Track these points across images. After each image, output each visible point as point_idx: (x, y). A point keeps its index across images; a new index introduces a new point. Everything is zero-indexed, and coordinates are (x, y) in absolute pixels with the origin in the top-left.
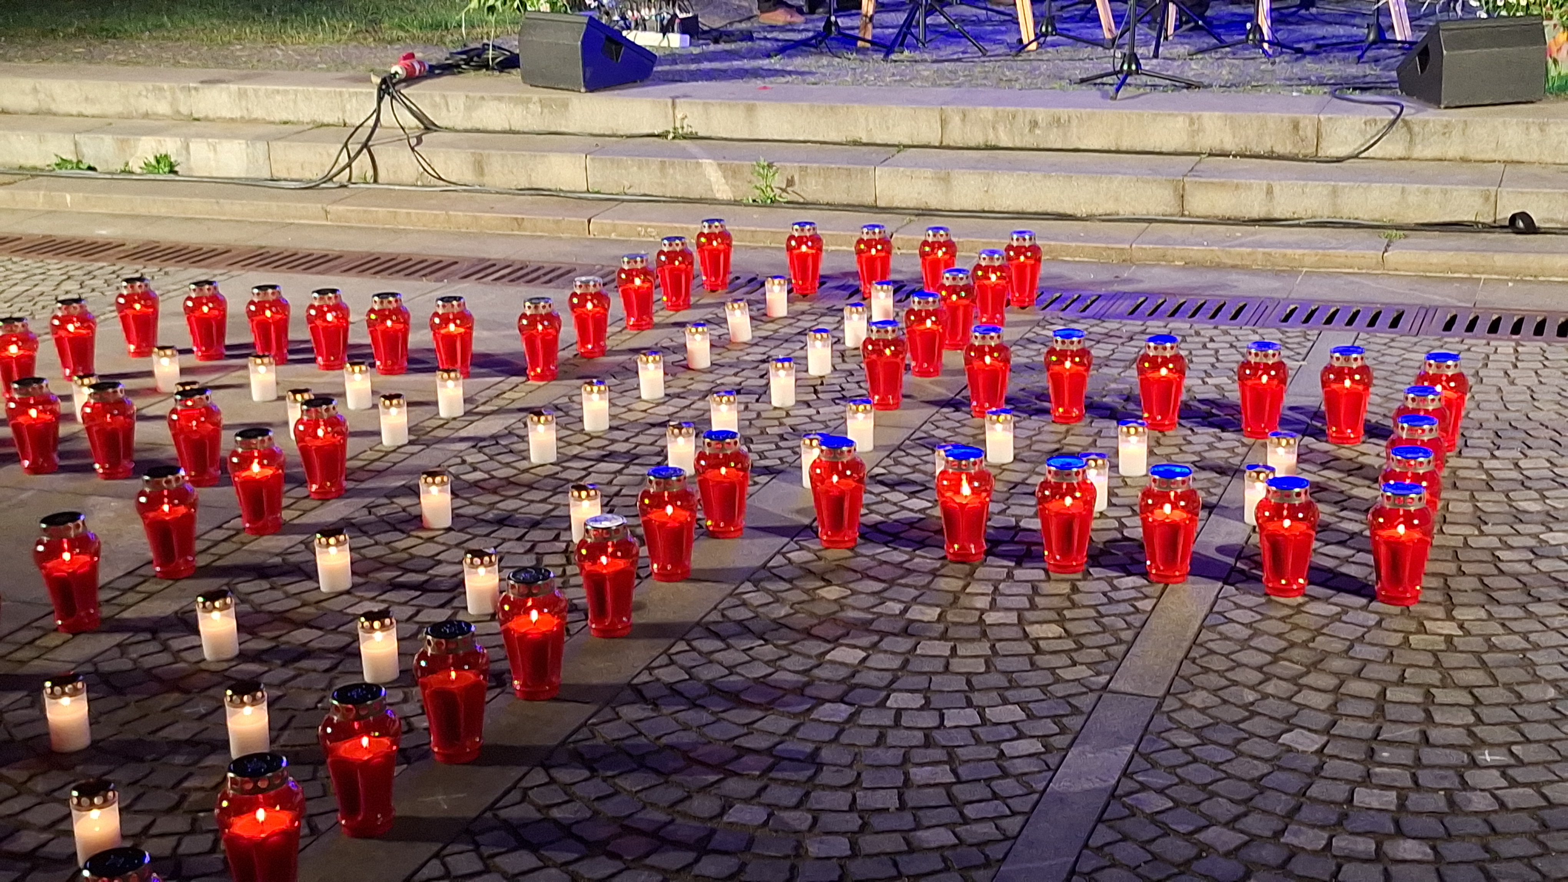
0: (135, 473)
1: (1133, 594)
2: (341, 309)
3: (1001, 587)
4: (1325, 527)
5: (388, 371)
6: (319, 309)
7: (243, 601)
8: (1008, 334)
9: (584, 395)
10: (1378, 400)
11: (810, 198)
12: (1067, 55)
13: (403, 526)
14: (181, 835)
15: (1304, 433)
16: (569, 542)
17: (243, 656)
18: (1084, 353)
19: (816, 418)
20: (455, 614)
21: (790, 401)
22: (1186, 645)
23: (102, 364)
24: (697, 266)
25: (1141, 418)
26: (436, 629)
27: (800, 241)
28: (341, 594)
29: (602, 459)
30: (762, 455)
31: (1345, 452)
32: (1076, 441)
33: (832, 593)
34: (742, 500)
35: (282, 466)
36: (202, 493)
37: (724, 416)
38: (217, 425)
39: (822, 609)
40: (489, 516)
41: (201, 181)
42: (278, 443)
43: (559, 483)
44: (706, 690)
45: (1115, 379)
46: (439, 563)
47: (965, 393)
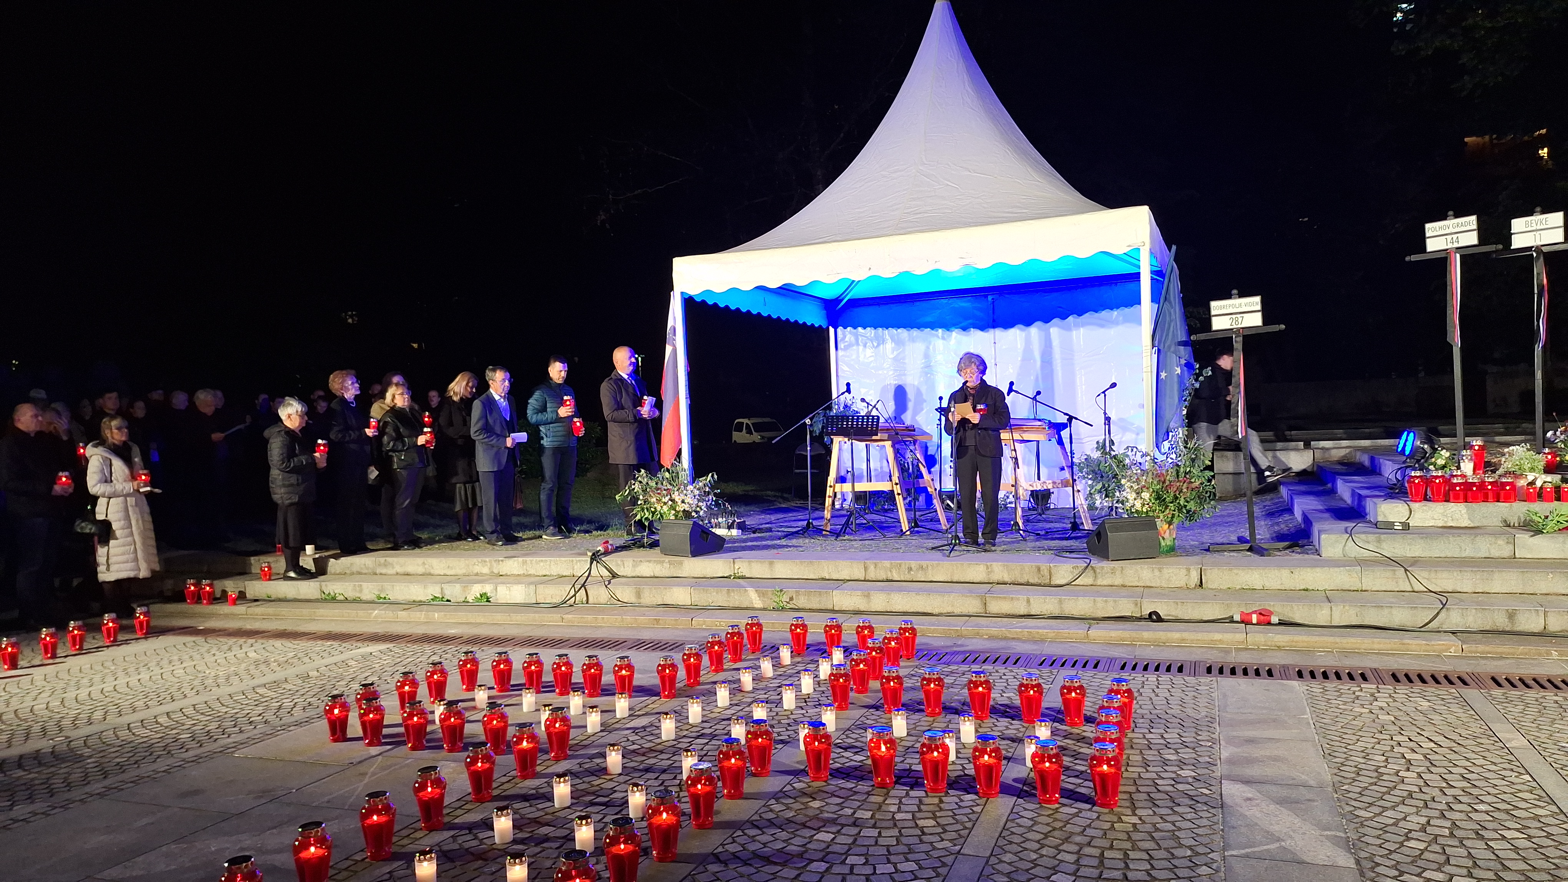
0: (465, 748)
1: (971, 803)
2: (569, 664)
3: (903, 800)
4: (1068, 768)
5: (590, 695)
6: (558, 664)
7: (516, 812)
8: (902, 671)
9: (689, 704)
10: (1090, 704)
11: (802, 606)
12: (923, 537)
13: (597, 773)
15: (1054, 720)
16: (681, 780)
17: (515, 841)
18: (940, 680)
19: (806, 714)
20: (624, 816)
21: (793, 706)
22: (999, 830)
23: (449, 696)
24: (746, 639)
25: (971, 713)
26: (616, 822)
27: (797, 626)
28: (565, 808)
29: (698, 737)
30: (779, 734)
31: (1075, 730)
32: (938, 725)
33: (816, 804)
34: (769, 756)
35: (538, 742)
36: (499, 759)
37: (760, 713)
38: (506, 722)
39: (811, 813)
40: (641, 767)
41: (502, 605)
42: (536, 731)
43: (676, 750)
44: (752, 856)
45: (957, 693)
46: (615, 791)
47: (882, 701)
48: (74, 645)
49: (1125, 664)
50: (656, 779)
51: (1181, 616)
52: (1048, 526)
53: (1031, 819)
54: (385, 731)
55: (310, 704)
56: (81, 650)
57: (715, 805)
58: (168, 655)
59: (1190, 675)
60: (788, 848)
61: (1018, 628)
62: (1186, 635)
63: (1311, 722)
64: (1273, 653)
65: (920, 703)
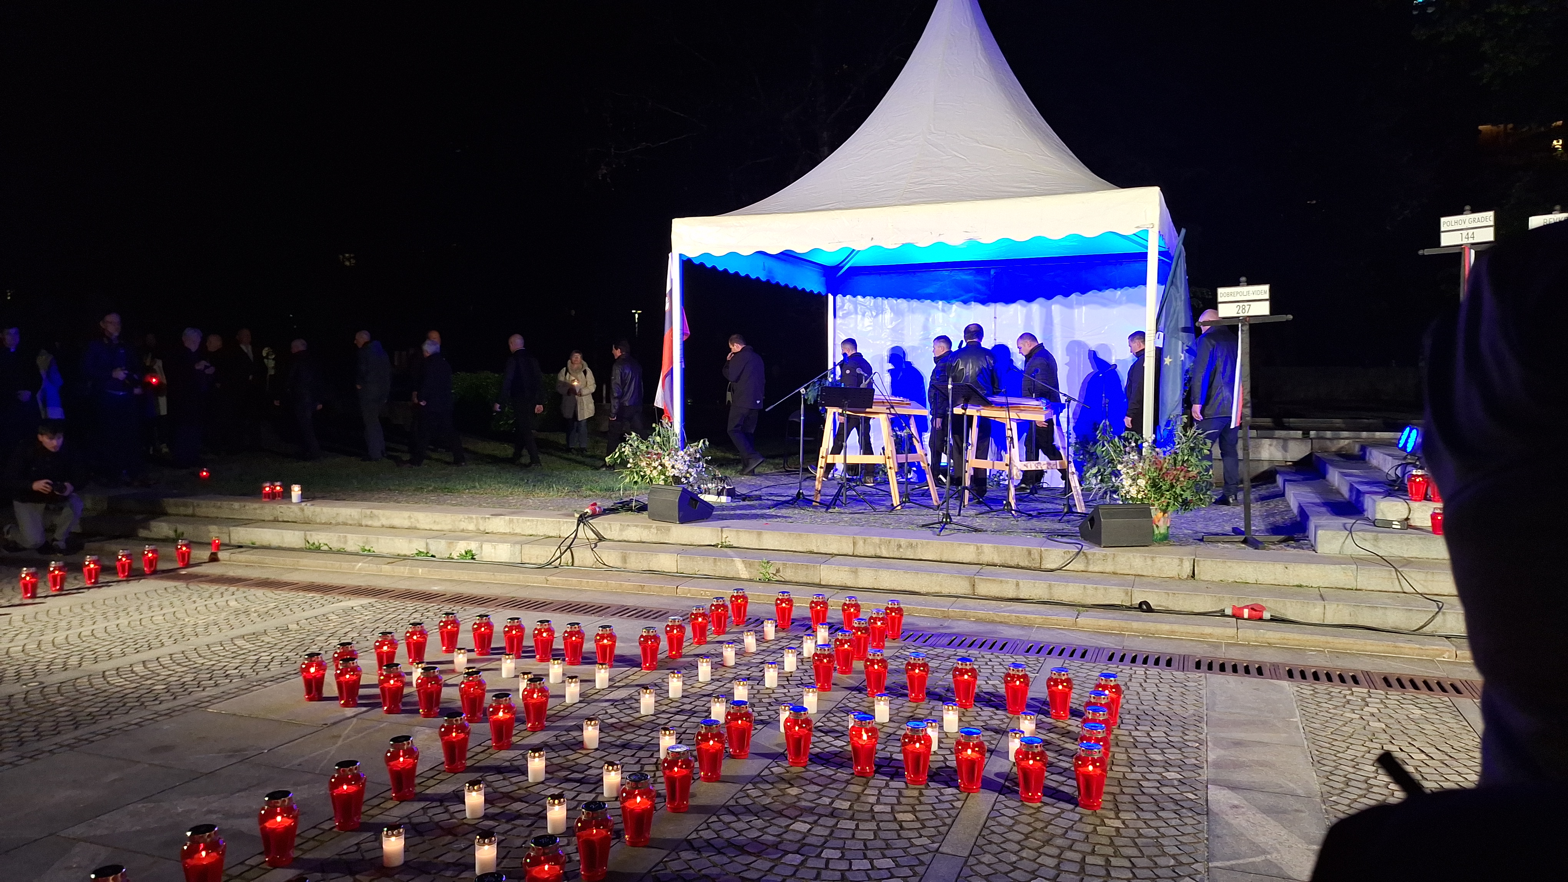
0: (440, 715)
1: (952, 797)
2: (550, 631)
3: (882, 791)
5: (572, 663)
6: (540, 630)
7: (488, 786)
8: (887, 653)
9: (670, 679)
10: (1077, 697)
11: (788, 579)
12: (915, 513)
13: (573, 747)
15: (1039, 713)
16: (658, 759)
17: (486, 816)
18: (925, 665)
19: (788, 694)
20: (597, 797)
21: (775, 685)
23: (428, 658)
24: (730, 612)
25: (954, 701)
27: (782, 601)
28: (539, 784)
29: (677, 713)
30: (759, 714)
31: (1060, 724)
32: (921, 712)
33: (794, 791)
34: (749, 738)
35: (514, 714)
36: (473, 726)
37: (741, 692)
38: (483, 690)
39: (789, 800)
40: (618, 743)
41: (487, 563)
42: (513, 701)
43: (655, 726)
44: (726, 844)
45: (942, 679)
46: (591, 767)
47: (865, 683)
48: (55, 585)
49: (1113, 654)
50: (632, 756)
51: (1173, 608)
52: (1040, 506)
53: (1012, 818)
54: (362, 692)
55: (286, 659)
56: (62, 592)
57: (691, 787)
58: (148, 600)
59: (1178, 670)
60: (762, 838)
61: (1007, 612)
62: (1176, 629)
63: (1301, 726)
64: (1264, 650)
65: (904, 687)
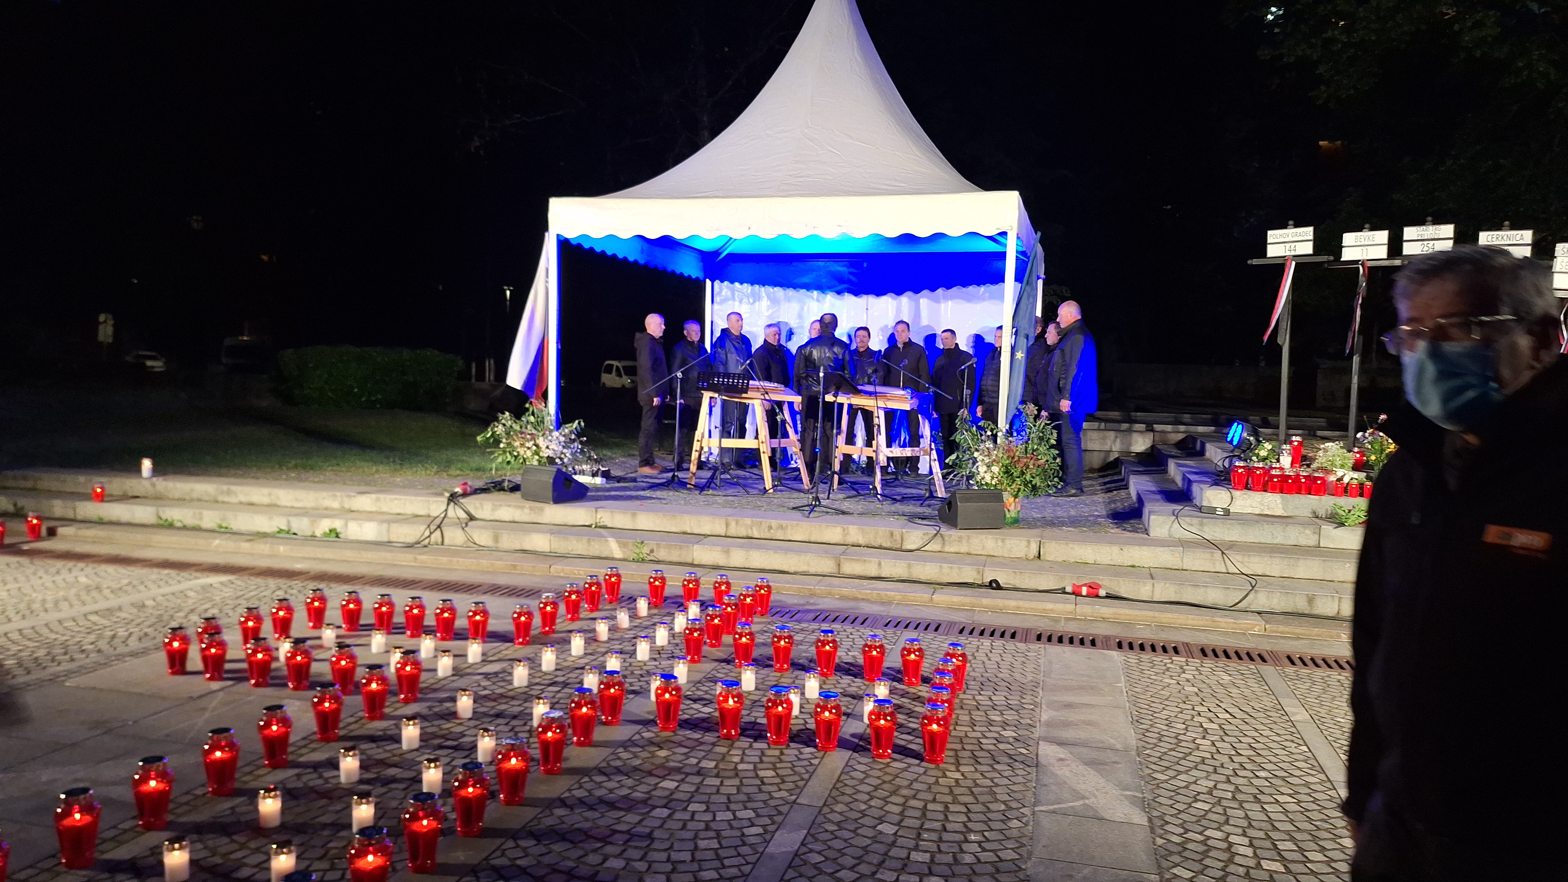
0: (311, 686)
1: (810, 756)
2: (421, 607)
3: (746, 751)
4: (901, 726)
5: (443, 639)
6: (410, 607)
7: (364, 752)
8: (755, 628)
9: (543, 652)
10: (927, 665)
11: (661, 559)
12: (787, 496)
13: (447, 717)
14: (325, 871)
15: (893, 680)
16: (532, 726)
17: (361, 781)
18: (790, 637)
19: (659, 665)
20: (472, 760)
21: (646, 658)
22: (834, 781)
23: (296, 633)
24: (604, 590)
25: (817, 670)
26: (464, 766)
27: (655, 579)
28: (413, 750)
29: (550, 685)
30: (631, 684)
31: (912, 690)
32: (785, 681)
33: (663, 753)
34: (620, 705)
35: (387, 685)
36: (347, 699)
37: (613, 663)
38: (355, 663)
39: (658, 761)
40: (492, 712)
41: (352, 542)
42: (386, 673)
43: (527, 696)
44: (597, 801)
45: (805, 650)
46: (464, 736)
47: (733, 656)
49: (964, 628)
50: (506, 724)
51: (1018, 585)
52: (904, 491)
53: (864, 772)
54: (228, 666)
55: (146, 635)
57: (564, 752)
59: (1021, 642)
60: (633, 795)
61: (869, 590)
62: (1021, 603)
63: (1124, 690)
64: (1099, 624)
65: (770, 659)
